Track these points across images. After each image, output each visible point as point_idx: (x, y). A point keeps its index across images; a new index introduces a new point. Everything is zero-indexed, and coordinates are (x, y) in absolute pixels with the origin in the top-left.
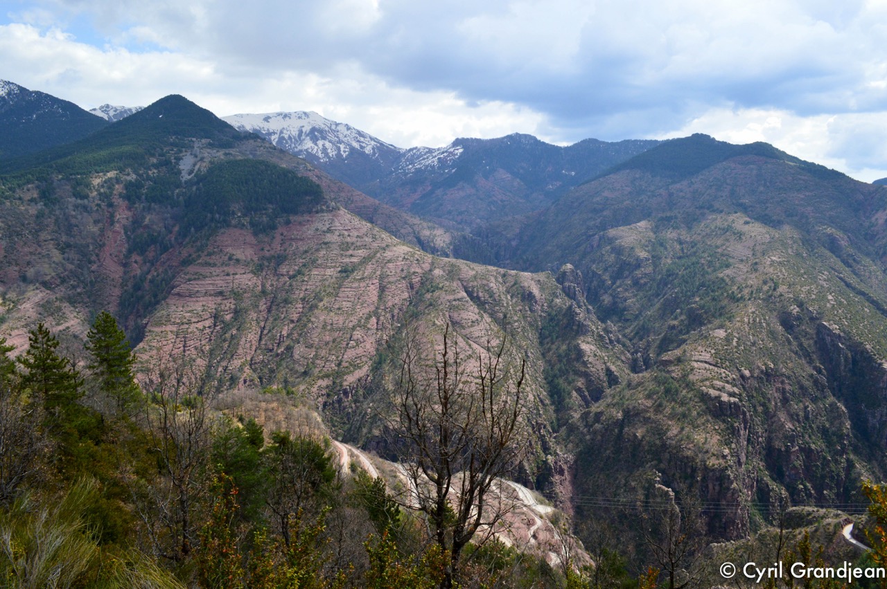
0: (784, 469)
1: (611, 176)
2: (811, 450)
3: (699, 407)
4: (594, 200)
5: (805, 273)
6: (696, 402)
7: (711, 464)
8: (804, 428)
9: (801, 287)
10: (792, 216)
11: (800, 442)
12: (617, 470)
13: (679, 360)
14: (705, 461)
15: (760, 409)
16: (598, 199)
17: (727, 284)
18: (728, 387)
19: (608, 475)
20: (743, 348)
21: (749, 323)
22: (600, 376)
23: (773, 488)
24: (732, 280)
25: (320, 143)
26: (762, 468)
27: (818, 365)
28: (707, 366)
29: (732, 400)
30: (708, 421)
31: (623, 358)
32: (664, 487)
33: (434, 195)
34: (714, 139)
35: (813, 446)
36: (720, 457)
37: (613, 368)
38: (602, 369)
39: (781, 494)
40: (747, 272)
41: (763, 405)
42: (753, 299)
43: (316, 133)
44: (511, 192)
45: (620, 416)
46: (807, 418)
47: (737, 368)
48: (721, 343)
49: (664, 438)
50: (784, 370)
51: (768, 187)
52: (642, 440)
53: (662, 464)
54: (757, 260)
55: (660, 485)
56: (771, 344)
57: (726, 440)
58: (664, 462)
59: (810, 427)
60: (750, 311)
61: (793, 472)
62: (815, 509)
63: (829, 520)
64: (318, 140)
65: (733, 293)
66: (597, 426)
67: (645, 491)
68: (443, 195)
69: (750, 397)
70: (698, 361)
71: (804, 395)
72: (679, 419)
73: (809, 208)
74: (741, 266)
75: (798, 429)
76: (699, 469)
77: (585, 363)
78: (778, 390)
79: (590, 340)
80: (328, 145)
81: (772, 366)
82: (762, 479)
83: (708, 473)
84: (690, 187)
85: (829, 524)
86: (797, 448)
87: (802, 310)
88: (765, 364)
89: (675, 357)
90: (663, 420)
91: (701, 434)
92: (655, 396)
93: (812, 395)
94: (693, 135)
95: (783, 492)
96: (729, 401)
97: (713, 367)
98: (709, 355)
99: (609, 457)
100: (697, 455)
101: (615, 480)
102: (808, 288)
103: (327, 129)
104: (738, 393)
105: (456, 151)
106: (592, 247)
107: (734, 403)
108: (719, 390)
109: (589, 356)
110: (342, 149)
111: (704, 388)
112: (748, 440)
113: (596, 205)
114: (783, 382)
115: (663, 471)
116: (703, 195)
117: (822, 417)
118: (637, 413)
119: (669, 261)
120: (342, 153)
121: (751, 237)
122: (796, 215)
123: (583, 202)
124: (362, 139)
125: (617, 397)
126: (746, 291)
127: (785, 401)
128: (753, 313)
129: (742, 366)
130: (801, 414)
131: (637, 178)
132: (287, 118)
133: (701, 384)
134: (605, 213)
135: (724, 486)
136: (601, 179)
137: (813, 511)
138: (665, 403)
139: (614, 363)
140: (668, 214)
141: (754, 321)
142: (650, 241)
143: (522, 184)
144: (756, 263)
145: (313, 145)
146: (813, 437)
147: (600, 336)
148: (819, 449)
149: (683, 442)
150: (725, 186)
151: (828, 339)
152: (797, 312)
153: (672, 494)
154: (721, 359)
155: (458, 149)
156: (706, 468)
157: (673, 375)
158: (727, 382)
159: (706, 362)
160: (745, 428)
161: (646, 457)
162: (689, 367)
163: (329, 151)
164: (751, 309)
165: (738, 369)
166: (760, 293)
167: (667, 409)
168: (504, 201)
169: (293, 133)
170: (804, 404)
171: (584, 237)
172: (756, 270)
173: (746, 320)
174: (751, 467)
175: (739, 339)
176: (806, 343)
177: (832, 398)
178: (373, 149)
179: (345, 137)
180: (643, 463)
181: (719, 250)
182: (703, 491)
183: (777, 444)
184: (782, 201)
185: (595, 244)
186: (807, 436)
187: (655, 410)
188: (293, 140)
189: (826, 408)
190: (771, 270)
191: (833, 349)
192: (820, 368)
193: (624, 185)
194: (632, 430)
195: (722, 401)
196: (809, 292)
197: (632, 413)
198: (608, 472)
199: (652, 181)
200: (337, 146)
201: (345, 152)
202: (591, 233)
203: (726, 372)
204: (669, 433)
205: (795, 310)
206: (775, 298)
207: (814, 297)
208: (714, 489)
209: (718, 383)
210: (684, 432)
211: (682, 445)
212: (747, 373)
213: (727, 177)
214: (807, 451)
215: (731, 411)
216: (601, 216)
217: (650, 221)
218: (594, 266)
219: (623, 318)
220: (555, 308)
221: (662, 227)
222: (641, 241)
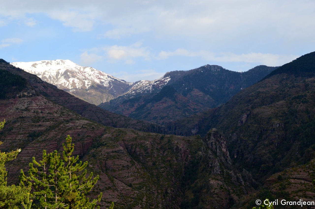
1: (265, 80)
13: (280, 179)
25: (71, 80)
28: (303, 181)
33: (145, 108)
43: (69, 73)
44: (202, 104)
64: (69, 78)
68: (151, 107)
70: (295, 178)
80: (76, 81)
89: (277, 178)
98: (307, 174)
103: (77, 71)
105: (166, 80)
110: (86, 83)
113: (251, 98)
119: (298, 126)
120: (86, 86)
124: (102, 77)
131: (284, 79)
132: (49, 65)
136: (259, 83)
142: (284, 113)
143: (211, 98)
145: (66, 81)
155: (167, 79)
159: (302, 179)
162: (286, 183)
163: (77, 85)
168: (196, 109)
169: (53, 74)
178: (109, 83)
179: (90, 76)
188: (52, 79)
193: (274, 84)
200: (83, 82)
201: (88, 85)
216: (252, 103)
217: (285, 100)
218: (242, 135)
219: (261, 169)
220: (197, 158)
221: (294, 104)
222: (277, 114)
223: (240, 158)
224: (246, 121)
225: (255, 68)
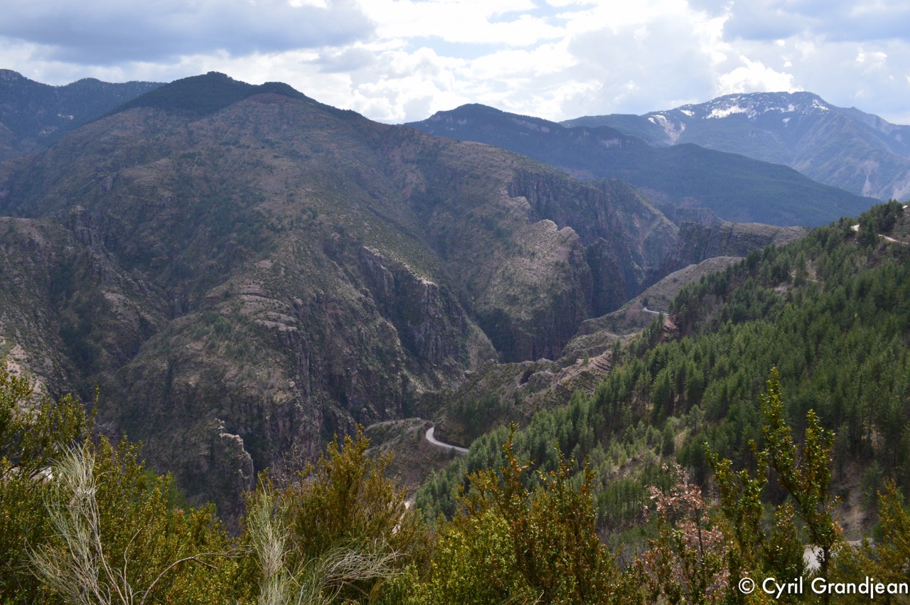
0: (347, 395)
1: (119, 114)
2: (369, 372)
3: (257, 341)
4: (102, 140)
5: (339, 203)
6: (252, 337)
7: (278, 400)
8: (360, 350)
9: (339, 215)
10: (318, 152)
11: (359, 365)
12: (171, 429)
13: (227, 296)
14: (271, 398)
15: (317, 337)
16: (106, 138)
17: (264, 217)
18: (284, 317)
19: (161, 436)
20: (291, 277)
21: (294, 252)
22: (133, 328)
23: (340, 416)
24: (269, 212)
26: (326, 397)
27: (364, 288)
28: (258, 297)
29: (291, 328)
30: (268, 355)
31: (159, 306)
32: (230, 435)
34: (231, 79)
35: (371, 368)
36: (287, 391)
37: (148, 317)
38: (136, 319)
39: (347, 420)
40: (284, 203)
41: (320, 333)
42: (293, 229)
45: (165, 366)
46: (361, 341)
47: (288, 297)
48: (268, 274)
49: (223, 381)
50: (334, 296)
51: (291, 125)
52: (196, 389)
53: (223, 411)
54: (292, 192)
55: (225, 434)
56: (318, 271)
57: (289, 371)
58: (225, 408)
59: (366, 349)
60: (293, 240)
61: (356, 396)
62: (394, 422)
63: (411, 428)
65: (272, 224)
66: (140, 383)
67: (208, 444)
69: (307, 326)
70: (247, 294)
71: (356, 318)
72: (236, 357)
73: (333, 145)
74: (276, 199)
75: (355, 352)
76: (266, 407)
77: (114, 316)
78: (331, 315)
79: (116, 288)
81: (323, 293)
82: (328, 409)
83: (276, 409)
84: (211, 124)
85: (412, 432)
86: (357, 371)
87: (343, 236)
88: (315, 291)
89: (221, 293)
90: (218, 361)
91: (263, 369)
92: (205, 337)
93: (363, 317)
94: (209, 73)
95: (349, 418)
96: (287, 330)
97: (265, 299)
98: (258, 287)
99: (159, 416)
100: (262, 393)
101: (170, 440)
102: (345, 216)
104: (294, 321)
106: (105, 189)
107: (293, 331)
108: (275, 320)
109: (118, 307)
111: (259, 320)
112: (310, 370)
113: (104, 145)
114: (334, 308)
115: (226, 418)
116: (226, 132)
117: (374, 338)
118: (187, 359)
119: (197, 200)
121: (282, 170)
122: (322, 151)
123: (88, 143)
125: (159, 346)
126: (286, 222)
127: (339, 325)
128: (297, 242)
129: (294, 295)
130: (356, 337)
131: (150, 117)
133: (255, 317)
134: (116, 153)
135: (295, 420)
136: (107, 118)
137: (392, 424)
138: (217, 343)
139: (148, 313)
140: (191, 151)
141: (299, 249)
142: (173, 179)
144: (291, 195)
146: (369, 358)
147: (127, 283)
148: (376, 370)
149: (244, 382)
150: (248, 124)
151: (370, 263)
152: (339, 239)
153: (240, 440)
154: (271, 290)
156: (274, 405)
157: (222, 311)
158: (282, 312)
159: (256, 294)
160: (306, 358)
161: (204, 407)
162: (238, 301)
164: (294, 238)
165: (290, 299)
166: (301, 222)
167: (221, 349)
170: (357, 328)
171: (93, 180)
172: (293, 201)
173: (290, 249)
174: (316, 398)
175: (286, 268)
176: (350, 268)
177: (381, 319)
180: (201, 413)
181: (251, 185)
182: (274, 431)
183: (338, 370)
184: (307, 137)
185: (109, 186)
186: (364, 359)
187: (207, 353)
189: (377, 329)
190: (308, 200)
191: (375, 272)
192: (366, 291)
193: (136, 124)
194: (183, 379)
195: (280, 331)
196: (347, 219)
197: (180, 361)
198: (160, 434)
199: (168, 120)
202: (101, 176)
203: (280, 302)
204: (227, 375)
205: (336, 236)
206: (315, 226)
207: (352, 224)
208: (284, 426)
209: (272, 314)
210: (244, 371)
211: (244, 384)
212: (299, 301)
213: (249, 115)
214: (366, 374)
215: (291, 341)
216: (111, 157)
217: (170, 158)
218: (110, 210)
219: (151, 265)
220: (67, 257)
221: (185, 165)
222: (162, 180)
223: (112, 246)
224: (113, 188)
225: (79, 81)
